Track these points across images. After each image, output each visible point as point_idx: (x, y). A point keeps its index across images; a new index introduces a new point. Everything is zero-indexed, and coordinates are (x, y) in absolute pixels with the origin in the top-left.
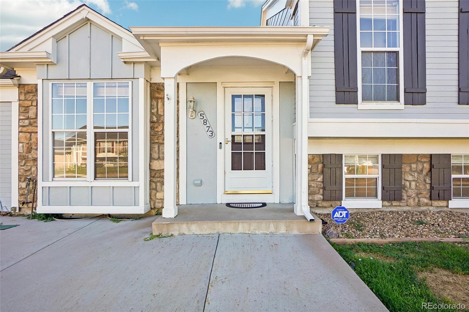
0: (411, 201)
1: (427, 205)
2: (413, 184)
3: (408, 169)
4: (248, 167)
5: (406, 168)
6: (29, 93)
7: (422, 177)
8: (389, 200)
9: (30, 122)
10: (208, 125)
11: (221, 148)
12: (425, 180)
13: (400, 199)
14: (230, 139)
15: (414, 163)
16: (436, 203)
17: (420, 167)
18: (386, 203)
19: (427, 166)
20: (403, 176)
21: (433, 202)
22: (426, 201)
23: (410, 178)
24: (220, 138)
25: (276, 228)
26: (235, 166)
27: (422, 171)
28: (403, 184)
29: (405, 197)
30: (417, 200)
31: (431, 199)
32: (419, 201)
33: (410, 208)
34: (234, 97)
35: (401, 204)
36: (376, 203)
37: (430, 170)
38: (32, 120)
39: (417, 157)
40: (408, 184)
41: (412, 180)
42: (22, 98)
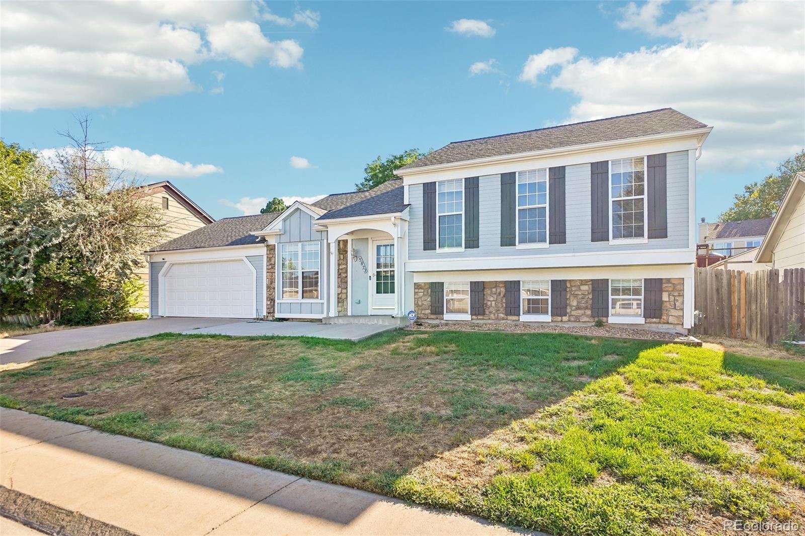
0: (492, 316)
1: (503, 319)
2: (493, 303)
3: (489, 292)
4: (386, 292)
5: (487, 291)
7: (499, 299)
8: (475, 315)
10: (364, 265)
11: (370, 279)
12: (502, 301)
13: (484, 314)
14: (376, 274)
15: (494, 288)
16: (510, 318)
17: (498, 291)
18: (474, 317)
19: (503, 290)
20: (485, 297)
21: (508, 317)
22: (502, 315)
23: (492, 299)
24: (370, 274)
25: (377, 321)
26: (378, 292)
27: (500, 293)
28: (485, 302)
29: (488, 313)
30: (496, 315)
31: (506, 315)
32: (498, 315)
33: (493, 321)
34: (378, 247)
35: (485, 318)
36: (467, 317)
37: (505, 294)
39: (496, 284)
40: (489, 303)
41: (492, 300)
42: (268, 253)
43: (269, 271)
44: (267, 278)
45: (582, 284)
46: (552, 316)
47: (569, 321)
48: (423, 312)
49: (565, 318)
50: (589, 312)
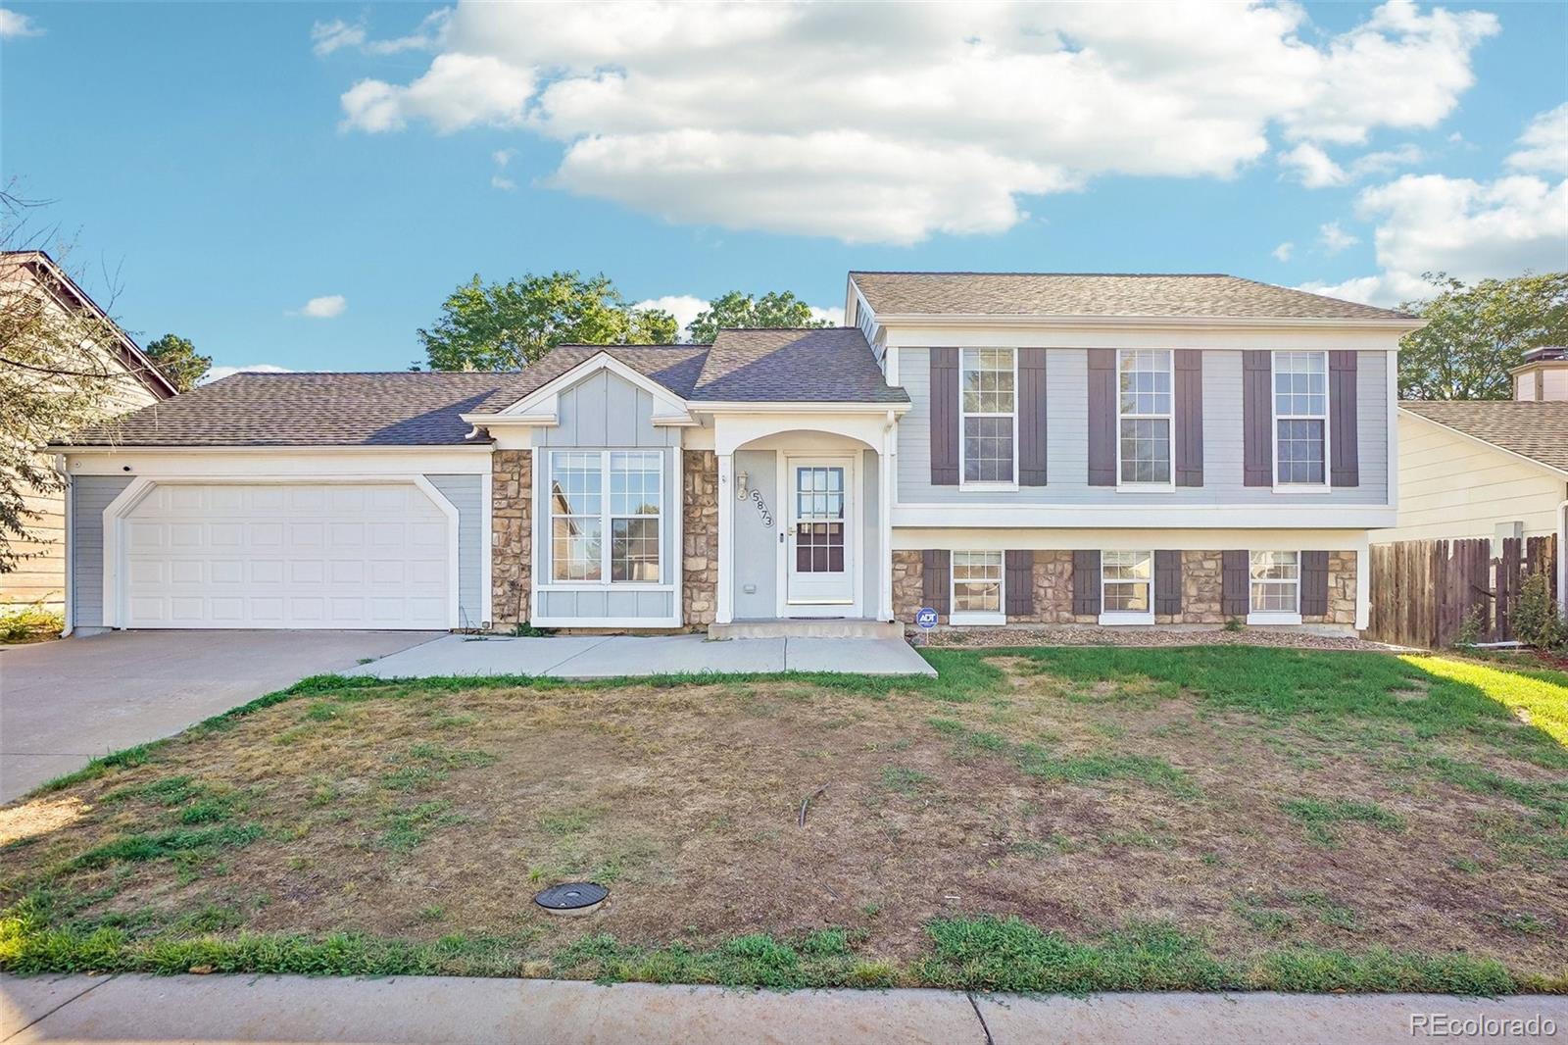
0: (1047, 616)
1: (1068, 621)
2: (1050, 591)
3: (1042, 571)
4: (820, 568)
5: (1039, 569)
6: (506, 461)
7: (1061, 582)
8: (1016, 614)
9: (509, 503)
10: (764, 509)
11: (782, 541)
12: (1066, 587)
13: (1030, 612)
14: (795, 528)
15: (1050, 563)
16: (1081, 619)
17: (1059, 568)
18: (1012, 619)
19: (1068, 567)
20: (1035, 581)
21: (1077, 617)
22: (1067, 615)
23: (1046, 584)
24: (781, 528)
26: (803, 566)
27: (1062, 573)
28: (1035, 591)
29: (1038, 610)
30: (1055, 614)
31: (1073, 614)
32: (1058, 615)
33: (1047, 626)
34: (800, 470)
35: (1033, 620)
36: (1000, 619)
37: (1073, 574)
38: (511, 501)
39: (1054, 556)
40: (1042, 591)
41: (1048, 586)
42: (498, 468)
43: (501, 513)
44: (493, 532)
45: (1205, 559)
46: (1156, 614)
47: (1184, 622)
48: (905, 610)
49: (1178, 618)
50: (1217, 607)
